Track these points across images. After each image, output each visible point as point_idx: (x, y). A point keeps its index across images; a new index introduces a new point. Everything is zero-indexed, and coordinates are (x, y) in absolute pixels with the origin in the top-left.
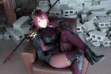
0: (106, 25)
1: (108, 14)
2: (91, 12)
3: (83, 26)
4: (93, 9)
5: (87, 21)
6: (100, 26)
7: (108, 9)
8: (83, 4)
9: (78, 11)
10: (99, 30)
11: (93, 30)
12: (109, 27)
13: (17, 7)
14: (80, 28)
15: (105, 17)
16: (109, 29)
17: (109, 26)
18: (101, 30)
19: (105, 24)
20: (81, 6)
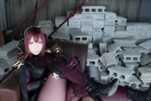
0: (134, 58)
1: (137, 44)
2: (114, 40)
3: (101, 58)
4: (117, 37)
5: (107, 52)
6: (125, 61)
7: (138, 38)
8: (103, 29)
9: (94, 39)
10: (123, 65)
11: (114, 65)
12: (138, 63)
13: (8, 29)
14: (96, 61)
15: (133, 48)
16: (138, 65)
17: (139, 60)
18: (127, 65)
19: (132, 57)
20: (99, 31)
